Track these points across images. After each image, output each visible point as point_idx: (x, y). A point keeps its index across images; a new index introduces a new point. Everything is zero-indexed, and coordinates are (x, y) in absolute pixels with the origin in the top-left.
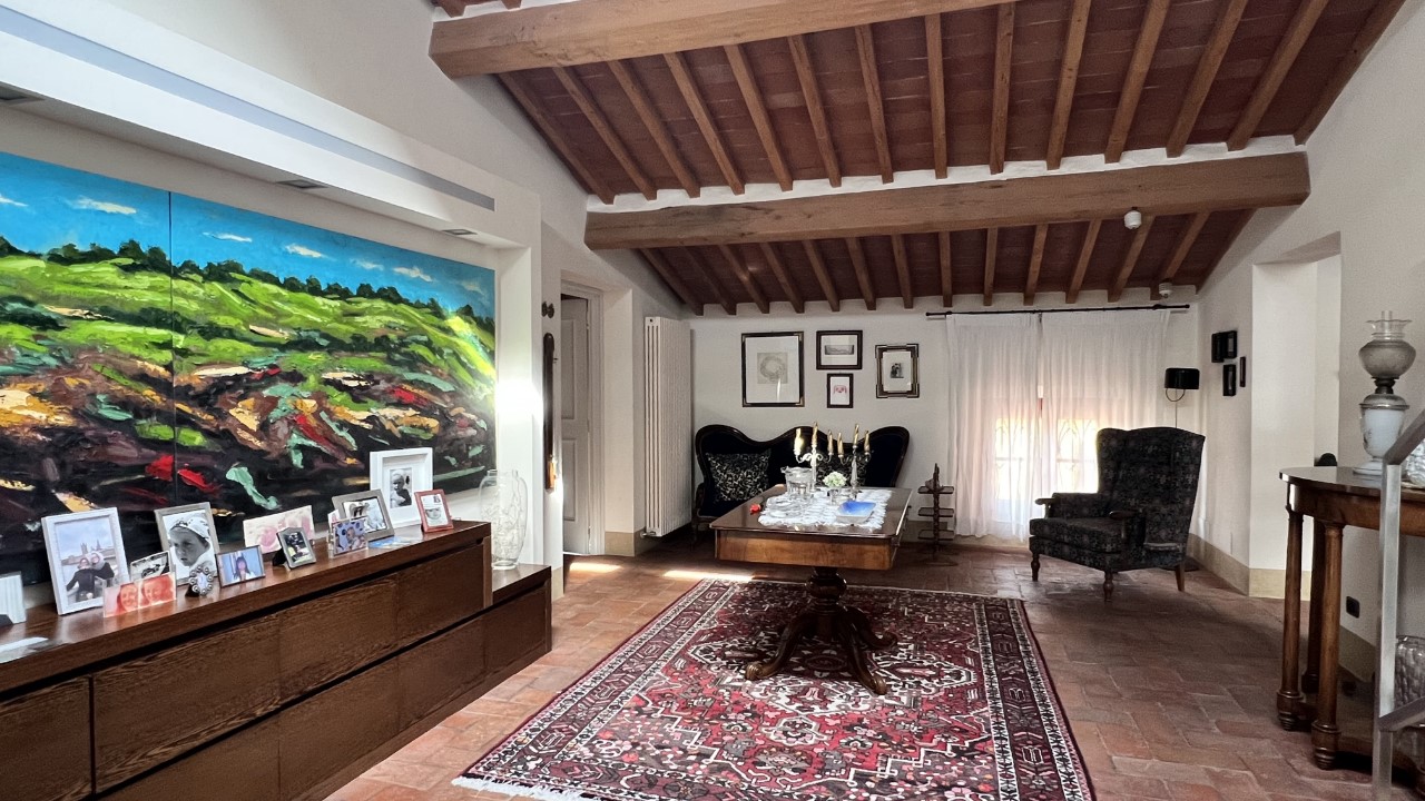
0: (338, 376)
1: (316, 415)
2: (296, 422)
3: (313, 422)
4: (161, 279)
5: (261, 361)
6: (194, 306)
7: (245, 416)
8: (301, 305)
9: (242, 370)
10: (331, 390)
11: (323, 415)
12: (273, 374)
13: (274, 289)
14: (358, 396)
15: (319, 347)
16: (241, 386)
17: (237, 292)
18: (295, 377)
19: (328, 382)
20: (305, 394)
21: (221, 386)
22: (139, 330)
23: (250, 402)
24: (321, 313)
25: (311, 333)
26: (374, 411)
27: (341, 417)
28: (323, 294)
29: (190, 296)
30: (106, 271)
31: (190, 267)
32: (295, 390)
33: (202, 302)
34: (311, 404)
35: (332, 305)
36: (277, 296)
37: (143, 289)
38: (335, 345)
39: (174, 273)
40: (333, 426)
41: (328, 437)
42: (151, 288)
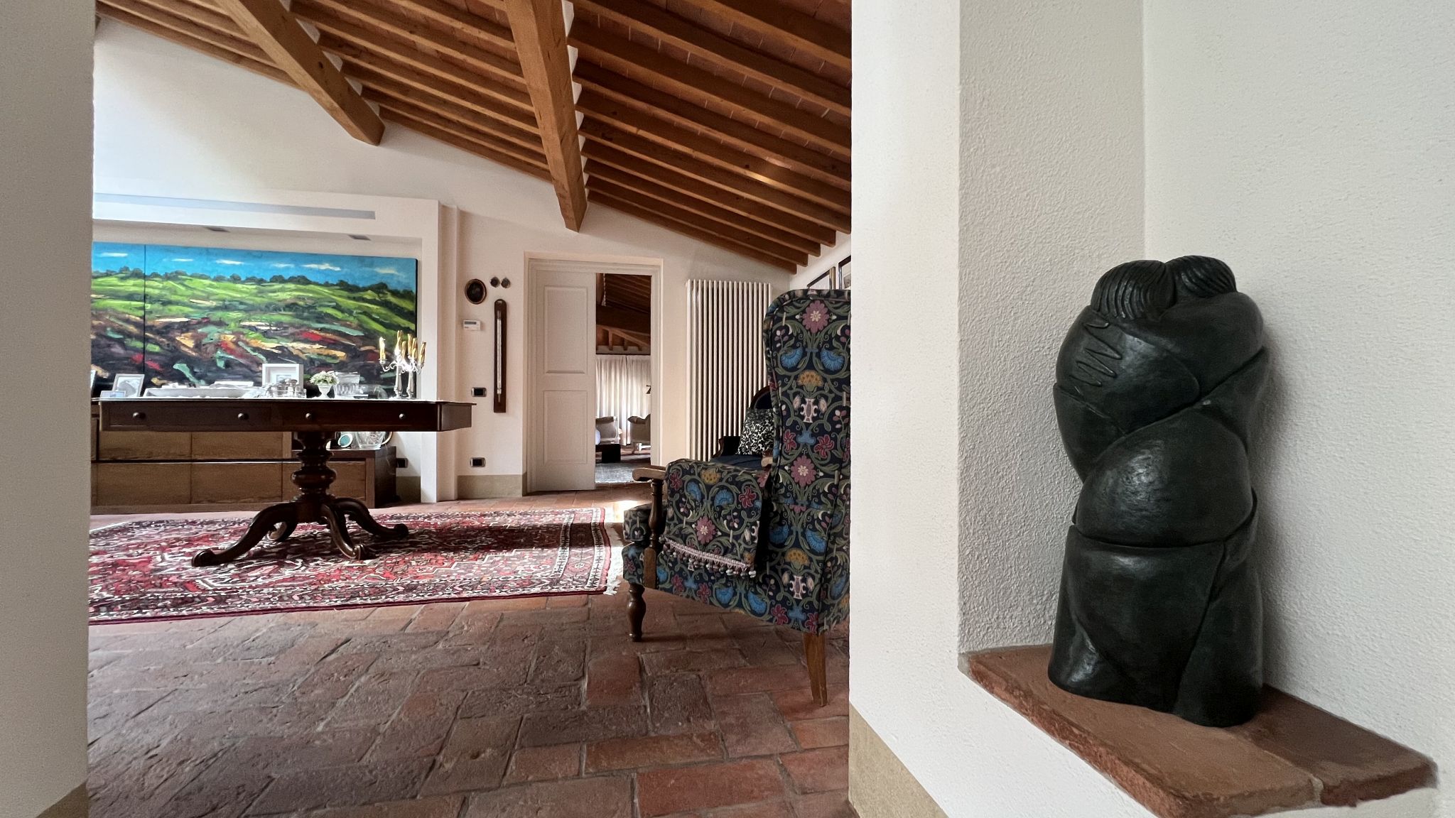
0: (253, 324)
1: (236, 343)
2: (219, 345)
3: (232, 346)
4: (140, 281)
5: (197, 316)
6: (157, 292)
7: (187, 341)
8: (225, 288)
9: (186, 320)
10: (246, 331)
11: (241, 343)
12: (206, 322)
13: (207, 282)
14: (266, 334)
15: (240, 310)
16: (184, 327)
17: (184, 285)
18: (220, 324)
19: (244, 327)
20: (227, 332)
21: (169, 327)
22: (128, 302)
23: (190, 334)
24: (241, 292)
25: (234, 303)
26: (283, 344)
27: (255, 345)
28: (243, 283)
29: (154, 288)
30: (113, 280)
31: (155, 275)
32: (220, 330)
33: (163, 288)
34: (231, 337)
35: (252, 287)
36: (211, 286)
37: (131, 286)
38: (250, 309)
39: (145, 277)
40: (248, 349)
41: (244, 355)
42: (134, 285)
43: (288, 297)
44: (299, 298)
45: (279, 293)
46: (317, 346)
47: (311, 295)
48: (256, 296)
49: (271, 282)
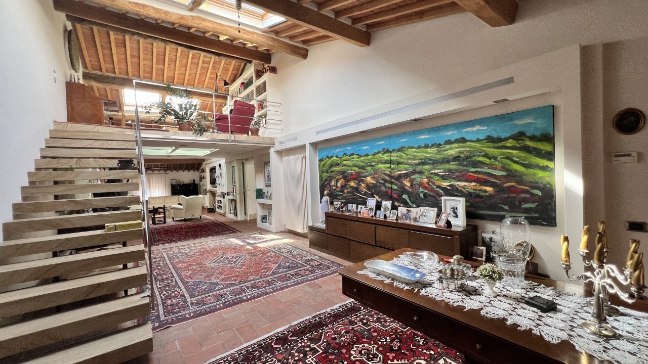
0: (436, 171)
1: (428, 183)
2: (421, 185)
3: (426, 185)
4: (389, 154)
5: (411, 169)
6: (395, 158)
7: (407, 183)
8: (422, 152)
9: (406, 172)
10: (432, 176)
11: (430, 183)
12: (414, 172)
13: (414, 150)
14: (444, 178)
15: (429, 164)
16: (406, 176)
17: (405, 153)
18: (421, 173)
19: (432, 174)
20: (424, 177)
21: (400, 176)
22: (385, 165)
23: (408, 179)
24: (430, 153)
25: (426, 160)
26: (453, 183)
27: (437, 184)
28: (430, 148)
29: (394, 157)
30: (380, 155)
31: (394, 150)
32: (420, 176)
33: (397, 156)
34: (426, 180)
35: (435, 149)
36: (416, 152)
37: (386, 157)
38: (435, 163)
39: (391, 152)
40: (434, 187)
41: (432, 190)
42: (387, 156)
43: (454, 153)
44: (461, 152)
45: (449, 151)
46: (473, 184)
47: (468, 149)
48: (437, 154)
49: (445, 144)
